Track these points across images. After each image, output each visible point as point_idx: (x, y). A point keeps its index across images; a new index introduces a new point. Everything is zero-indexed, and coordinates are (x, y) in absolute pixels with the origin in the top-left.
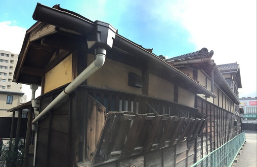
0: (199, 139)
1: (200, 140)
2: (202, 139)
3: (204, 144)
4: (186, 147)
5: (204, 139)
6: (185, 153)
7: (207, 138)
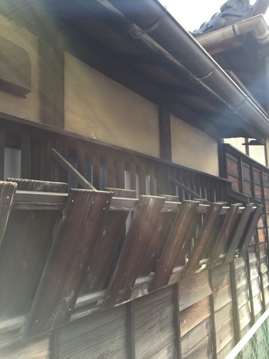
0: (239, 263)
1: (243, 264)
2: (247, 261)
3: (254, 273)
4: (207, 285)
5: (253, 260)
6: (206, 303)
7: (258, 256)
